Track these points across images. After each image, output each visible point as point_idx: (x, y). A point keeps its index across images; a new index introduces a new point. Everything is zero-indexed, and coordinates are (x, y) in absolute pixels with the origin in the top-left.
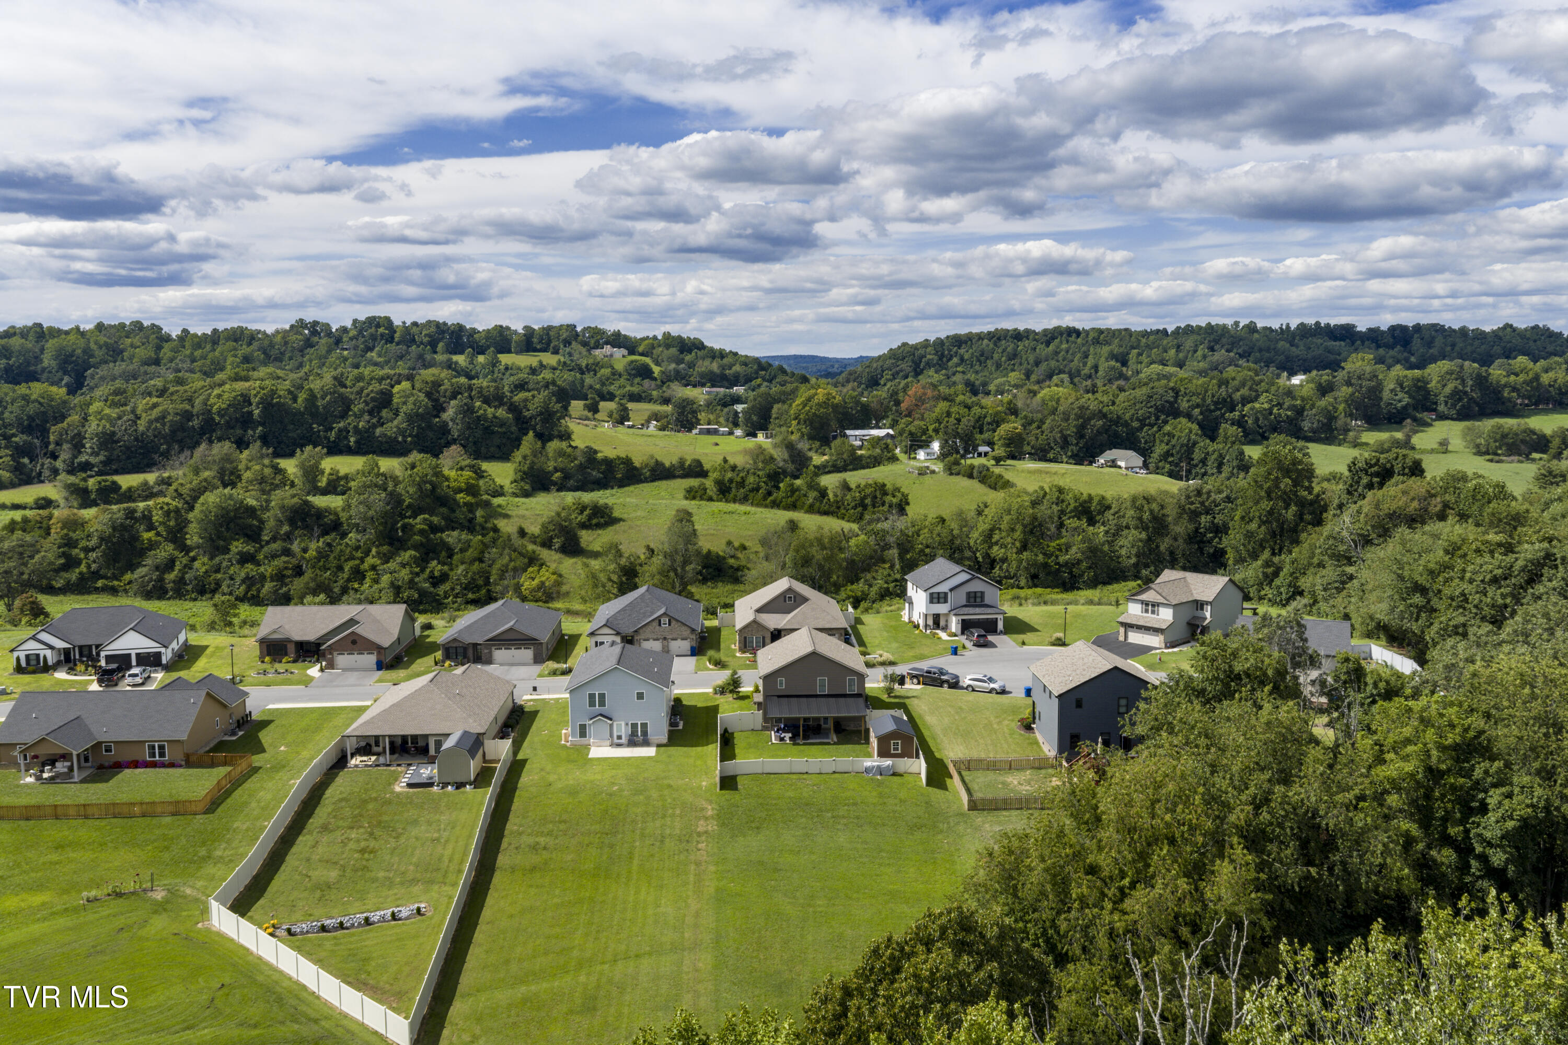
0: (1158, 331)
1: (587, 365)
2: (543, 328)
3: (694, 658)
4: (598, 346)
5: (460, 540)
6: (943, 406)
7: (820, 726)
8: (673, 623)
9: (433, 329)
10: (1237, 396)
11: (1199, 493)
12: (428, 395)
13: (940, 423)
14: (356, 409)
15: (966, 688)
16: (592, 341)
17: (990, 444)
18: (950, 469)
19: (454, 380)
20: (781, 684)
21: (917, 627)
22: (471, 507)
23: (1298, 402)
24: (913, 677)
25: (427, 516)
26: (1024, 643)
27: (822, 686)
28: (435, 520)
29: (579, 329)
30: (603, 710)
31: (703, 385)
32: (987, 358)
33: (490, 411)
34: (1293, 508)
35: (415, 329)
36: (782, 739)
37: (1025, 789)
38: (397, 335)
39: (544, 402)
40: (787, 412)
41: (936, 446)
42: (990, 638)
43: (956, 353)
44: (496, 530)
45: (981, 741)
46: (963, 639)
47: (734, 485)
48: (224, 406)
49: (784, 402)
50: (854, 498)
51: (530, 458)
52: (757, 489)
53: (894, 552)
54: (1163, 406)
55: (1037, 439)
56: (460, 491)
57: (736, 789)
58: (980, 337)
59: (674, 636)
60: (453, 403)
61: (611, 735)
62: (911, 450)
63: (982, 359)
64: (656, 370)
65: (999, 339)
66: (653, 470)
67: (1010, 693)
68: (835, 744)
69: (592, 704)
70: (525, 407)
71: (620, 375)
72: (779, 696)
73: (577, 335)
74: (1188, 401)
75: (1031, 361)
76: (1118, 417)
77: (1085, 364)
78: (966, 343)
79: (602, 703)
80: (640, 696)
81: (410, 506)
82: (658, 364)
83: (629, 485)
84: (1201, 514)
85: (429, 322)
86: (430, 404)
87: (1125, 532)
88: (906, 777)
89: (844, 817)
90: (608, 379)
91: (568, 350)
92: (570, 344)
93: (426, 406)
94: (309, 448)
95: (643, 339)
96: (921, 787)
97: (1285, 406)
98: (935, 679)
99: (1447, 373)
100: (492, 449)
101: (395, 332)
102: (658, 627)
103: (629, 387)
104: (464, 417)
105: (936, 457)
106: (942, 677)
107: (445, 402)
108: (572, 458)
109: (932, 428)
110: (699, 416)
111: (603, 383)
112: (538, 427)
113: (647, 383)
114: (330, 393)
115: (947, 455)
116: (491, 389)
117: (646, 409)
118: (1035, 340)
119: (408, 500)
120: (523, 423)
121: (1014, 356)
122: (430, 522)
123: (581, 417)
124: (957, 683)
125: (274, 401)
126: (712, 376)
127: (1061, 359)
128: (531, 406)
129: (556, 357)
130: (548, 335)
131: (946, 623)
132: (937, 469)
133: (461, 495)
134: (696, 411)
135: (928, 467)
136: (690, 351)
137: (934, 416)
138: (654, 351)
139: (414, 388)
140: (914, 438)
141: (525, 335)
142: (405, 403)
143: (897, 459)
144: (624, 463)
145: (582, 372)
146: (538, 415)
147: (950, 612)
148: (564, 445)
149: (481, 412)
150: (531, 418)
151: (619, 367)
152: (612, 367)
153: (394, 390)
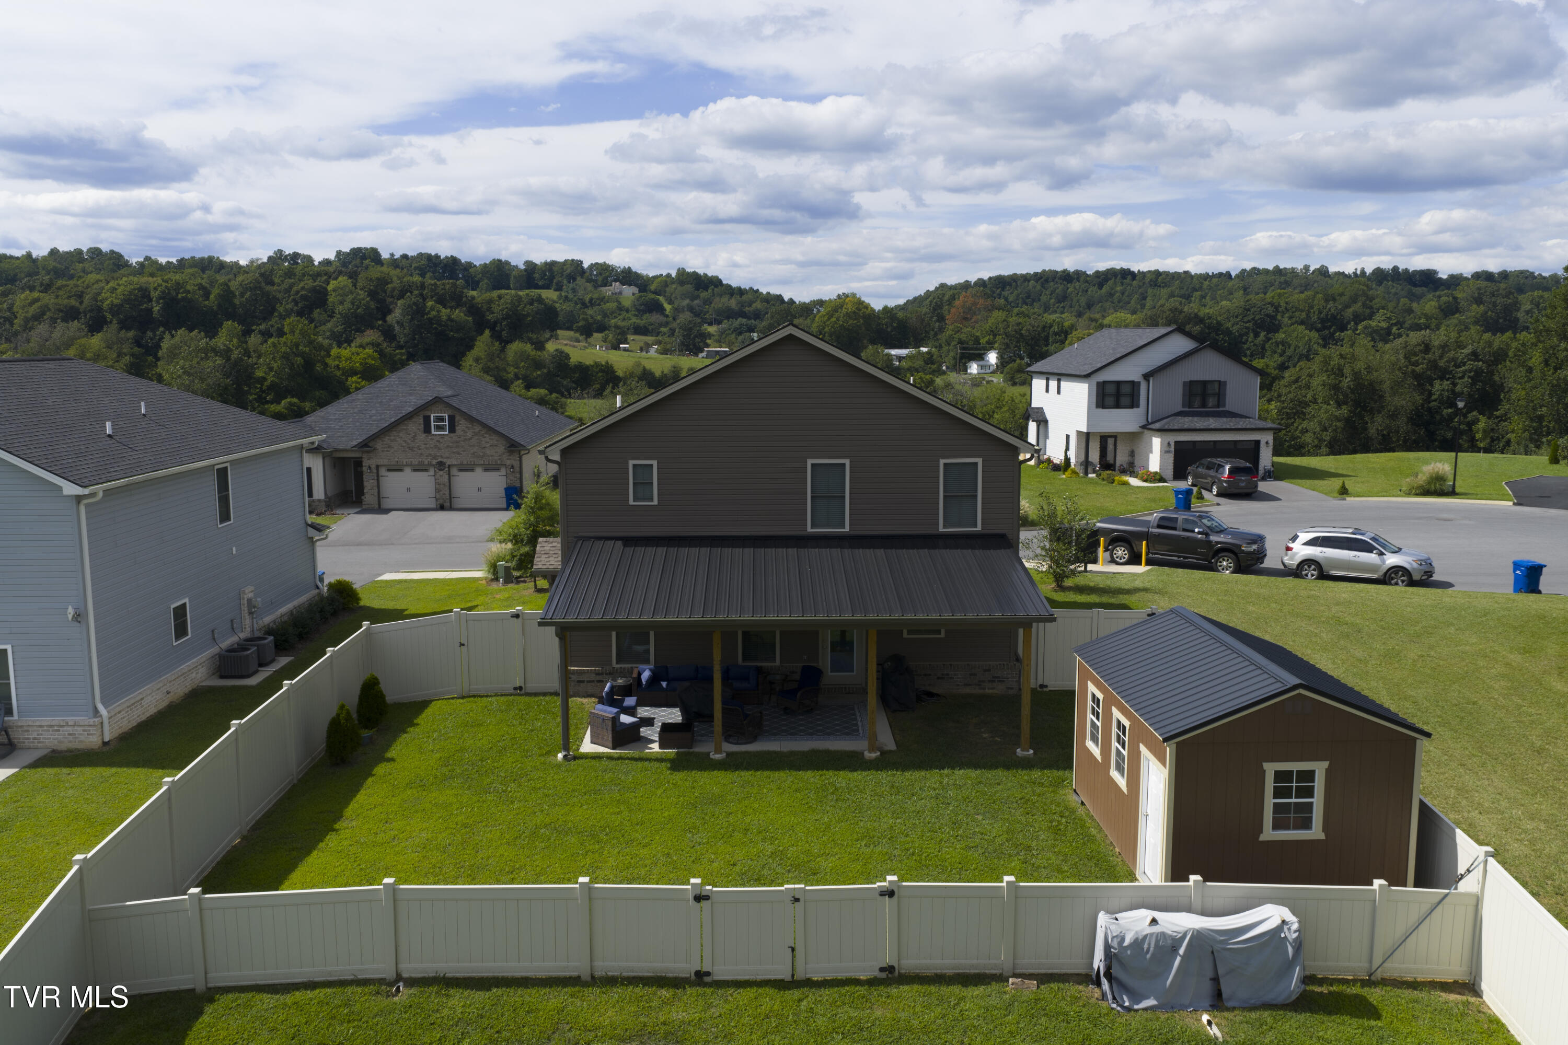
0: (1221, 274)
1: (591, 299)
2: (546, 263)
3: (511, 514)
4: (606, 284)
6: (997, 315)
8: (463, 425)
9: (421, 260)
10: (1349, 313)
12: (372, 294)
13: (995, 335)
14: (281, 309)
15: (1297, 572)
16: (600, 279)
19: (406, 279)
21: (1062, 467)
24: (1116, 540)
25: (295, 400)
26: (1344, 492)
27: (828, 498)
29: (586, 265)
31: (719, 323)
32: (1034, 301)
33: (445, 312)
35: (404, 262)
39: (513, 304)
41: (992, 358)
46: (1187, 485)
48: (116, 302)
54: (1262, 320)
56: (354, 372)
58: (1026, 278)
59: (464, 458)
60: (400, 302)
62: (960, 364)
63: (1028, 301)
64: (668, 307)
65: (1047, 281)
67: (1454, 584)
70: (489, 310)
71: (627, 311)
72: (629, 540)
73: (583, 272)
75: (1083, 304)
76: (1219, 323)
78: (1010, 284)
81: (273, 386)
82: (670, 302)
85: (421, 255)
86: (373, 305)
88: (1391, 1012)
90: (613, 313)
91: (571, 286)
92: (575, 279)
93: (367, 306)
94: (182, 331)
95: (655, 277)
98: (1186, 546)
102: (422, 436)
103: (634, 320)
104: (412, 319)
105: (992, 369)
106: (1213, 538)
107: (392, 303)
108: (538, 364)
109: (986, 339)
110: (708, 341)
111: (605, 315)
112: (504, 334)
113: (655, 318)
114: (251, 289)
115: (1008, 363)
116: (447, 287)
117: (650, 339)
118: (1087, 282)
119: (270, 378)
120: (481, 324)
121: (1063, 298)
122: (299, 407)
123: (571, 339)
124: (1260, 555)
125: (180, 296)
126: (730, 314)
127: (1116, 301)
128: (496, 308)
129: (557, 293)
130: (551, 270)
131: (1132, 454)
132: (995, 380)
133: (355, 378)
134: (704, 336)
135: (984, 379)
136: (706, 288)
137: (987, 327)
138: (667, 289)
139: (355, 285)
140: (964, 349)
141: (525, 270)
142: (341, 303)
143: (944, 373)
144: (602, 371)
145: (584, 305)
146: (504, 319)
147: (1143, 427)
148: (528, 347)
149: (434, 313)
150: (495, 323)
151: (627, 303)
152: (619, 303)
153: (330, 288)
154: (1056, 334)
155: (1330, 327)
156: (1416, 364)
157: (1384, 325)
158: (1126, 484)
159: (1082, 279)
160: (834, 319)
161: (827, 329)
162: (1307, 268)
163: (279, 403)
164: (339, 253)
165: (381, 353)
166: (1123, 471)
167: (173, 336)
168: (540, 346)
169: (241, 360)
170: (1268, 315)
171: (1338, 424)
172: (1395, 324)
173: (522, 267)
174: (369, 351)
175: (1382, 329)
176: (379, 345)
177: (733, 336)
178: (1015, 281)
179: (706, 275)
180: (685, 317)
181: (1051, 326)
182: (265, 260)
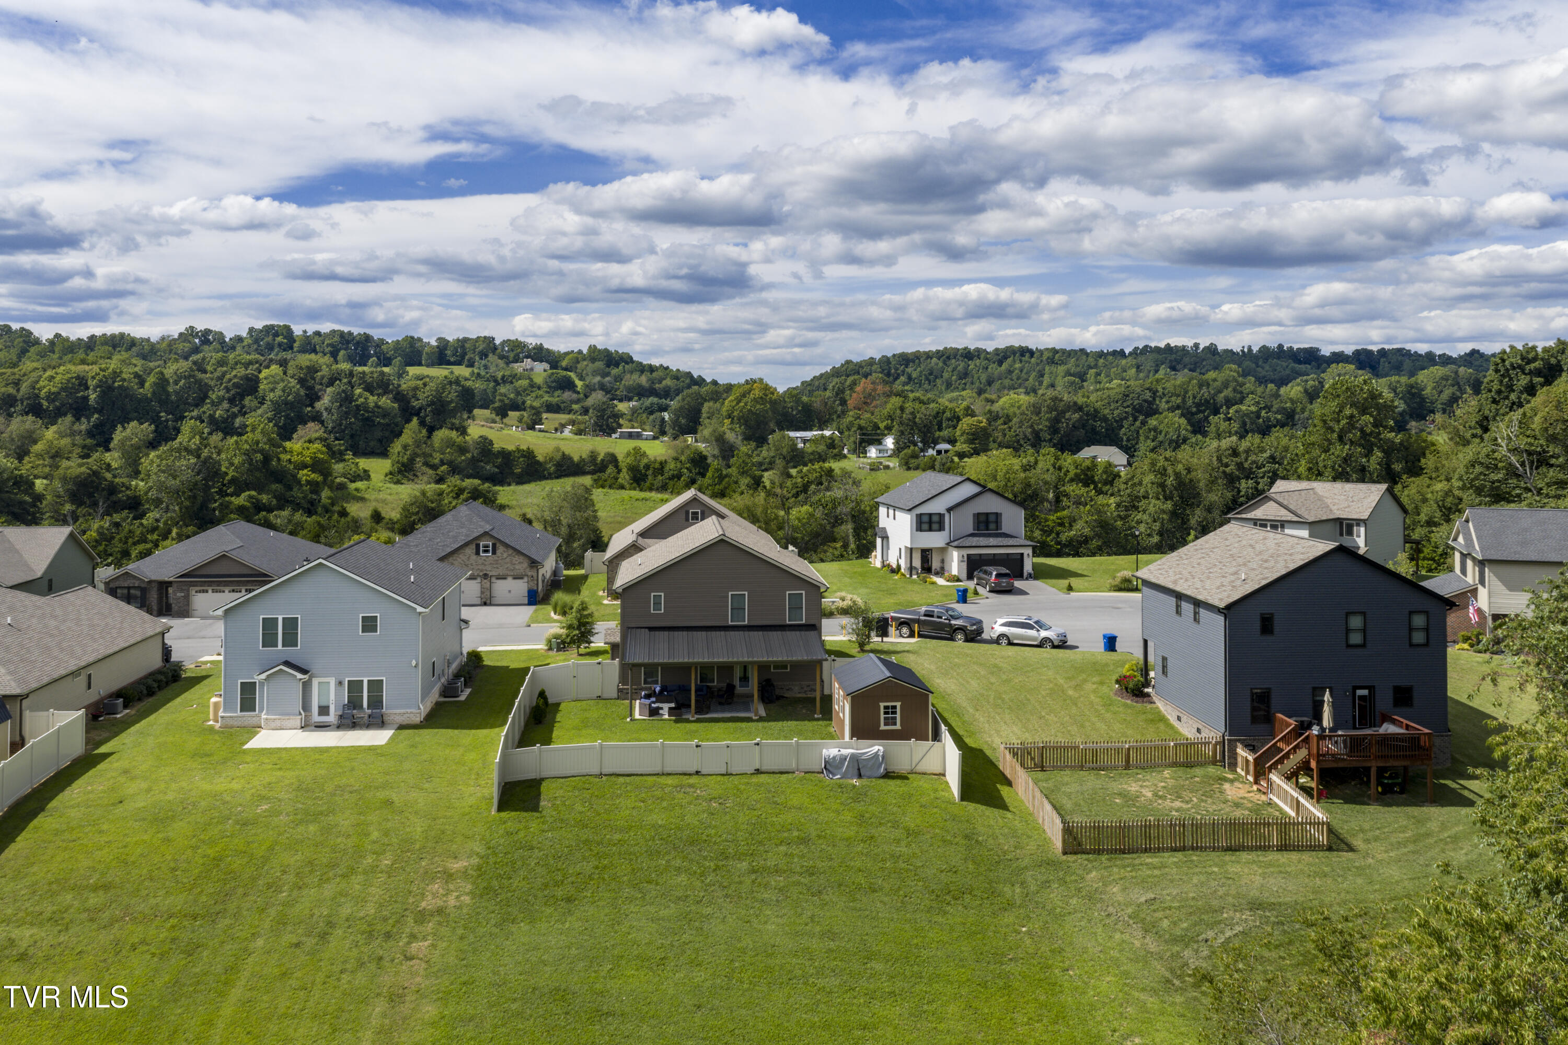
0: (1115, 352)
1: (503, 377)
2: (458, 340)
3: (533, 608)
4: (517, 360)
5: (290, 521)
6: (895, 401)
7: (731, 687)
8: (500, 549)
9: (337, 339)
10: (1220, 398)
11: (1235, 453)
12: (302, 381)
13: (892, 420)
14: (214, 397)
15: (997, 641)
16: (512, 355)
17: (952, 442)
18: (907, 463)
19: (334, 367)
20: (657, 604)
21: (896, 570)
22: (315, 487)
23: (1288, 405)
24: (902, 623)
25: (253, 493)
26: (1070, 588)
27: (738, 609)
28: (265, 498)
29: (497, 342)
30: (291, 653)
31: (630, 399)
32: (936, 377)
33: (372, 399)
34: (1378, 454)
35: (316, 339)
36: (654, 712)
37: (1173, 808)
38: (296, 345)
39: (438, 391)
40: (719, 411)
41: (889, 442)
42: (1018, 584)
43: (903, 371)
44: (344, 513)
45: (1051, 718)
46: (971, 585)
47: (650, 472)
48: (55, 390)
49: (716, 401)
50: (795, 485)
51: (411, 448)
52: (679, 476)
53: (848, 528)
54: (1141, 405)
55: (1005, 435)
56: (304, 466)
57: (535, 808)
58: (928, 355)
59: (501, 571)
60: (329, 390)
61: (306, 707)
62: (860, 449)
63: (931, 377)
64: (579, 384)
65: (948, 358)
66: (559, 465)
67: (1077, 647)
68: (761, 719)
69: (269, 640)
70: (415, 398)
71: (539, 388)
72: (651, 629)
73: (495, 348)
74: (1167, 402)
75: (984, 381)
76: (1096, 410)
77: (1041, 383)
78: (913, 361)
79: (290, 639)
80: (369, 624)
81: (233, 481)
82: (581, 378)
83: (529, 482)
84: (1239, 479)
85: (333, 331)
86: (302, 392)
87: (1143, 503)
88: (915, 782)
89: (777, 871)
90: (525, 390)
91: (483, 362)
92: (486, 356)
93: (297, 394)
94: (134, 424)
95: (567, 354)
96: (951, 802)
97: (1274, 409)
98: (939, 627)
99: (1442, 378)
100: (372, 444)
101: (295, 341)
102: (474, 557)
103: (546, 398)
104: (341, 406)
105: (890, 452)
106: (953, 622)
107: (321, 390)
108: (462, 450)
109: (885, 424)
110: (621, 421)
111: (518, 393)
112: (428, 419)
113: (567, 395)
114: (185, 377)
115: (903, 449)
116: (375, 375)
117: (563, 417)
118: (987, 359)
119: (231, 473)
120: (408, 412)
121: (965, 375)
122: (257, 500)
123: (487, 420)
124: (980, 632)
125: (116, 384)
126: (640, 392)
127: (1015, 378)
128: (421, 395)
129: (470, 370)
130: (463, 347)
131: (943, 561)
132: (891, 465)
133: (305, 471)
134: (617, 416)
135: (881, 463)
136: (617, 365)
137: (885, 412)
138: (579, 366)
139: (285, 373)
140: (864, 434)
141: (438, 347)
142: (272, 390)
143: (845, 457)
144: (524, 456)
145: (497, 383)
146: (428, 405)
147: (948, 544)
148: (454, 434)
149: (362, 400)
150: (420, 409)
151: (539, 380)
152: (531, 380)
153: (262, 376)
154: (949, 420)
155: (1204, 412)
156: (1227, 465)
157: (1253, 408)
158: (933, 583)
159: (982, 356)
160: (742, 404)
161: (735, 414)
162: (1196, 345)
163: (238, 496)
164: (251, 330)
165: (328, 447)
166: (937, 574)
167: (124, 428)
168: (463, 431)
169: (210, 457)
170: (1145, 401)
171: (1165, 516)
172: (1264, 408)
173: (434, 343)
174: (317, 446)
175: (1252, 412)
176: (326, 439)
177: (644, 416)
178: (918, 358)
179: (617, 352)
180: (597, 397)
181: (944, 412)
182: (176, 336)
